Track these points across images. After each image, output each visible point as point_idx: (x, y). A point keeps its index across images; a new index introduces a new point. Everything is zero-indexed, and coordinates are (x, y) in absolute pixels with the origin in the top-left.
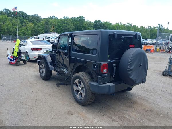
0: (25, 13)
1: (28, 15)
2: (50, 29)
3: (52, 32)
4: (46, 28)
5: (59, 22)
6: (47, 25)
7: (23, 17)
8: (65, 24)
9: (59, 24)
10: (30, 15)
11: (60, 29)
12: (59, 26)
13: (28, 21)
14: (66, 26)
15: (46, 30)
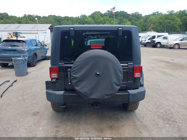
0: (126, 12)
1: (128, 14)
2: (149, 27)
3: (150, 30)
4: (145, 26)
5: (161, 18)
6: (146, 23)
7: (123, 16)
8: (168, 20)
9: (160, 20)
10: (130, 14)
11: (161, 26)
12: (160, 23)
13: (127, 20)
14: (169, 23)
15: (144, 29)
